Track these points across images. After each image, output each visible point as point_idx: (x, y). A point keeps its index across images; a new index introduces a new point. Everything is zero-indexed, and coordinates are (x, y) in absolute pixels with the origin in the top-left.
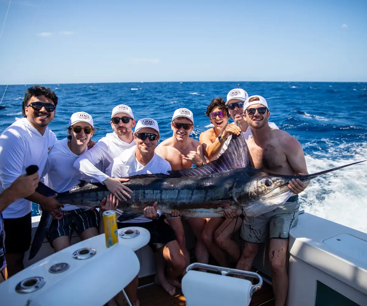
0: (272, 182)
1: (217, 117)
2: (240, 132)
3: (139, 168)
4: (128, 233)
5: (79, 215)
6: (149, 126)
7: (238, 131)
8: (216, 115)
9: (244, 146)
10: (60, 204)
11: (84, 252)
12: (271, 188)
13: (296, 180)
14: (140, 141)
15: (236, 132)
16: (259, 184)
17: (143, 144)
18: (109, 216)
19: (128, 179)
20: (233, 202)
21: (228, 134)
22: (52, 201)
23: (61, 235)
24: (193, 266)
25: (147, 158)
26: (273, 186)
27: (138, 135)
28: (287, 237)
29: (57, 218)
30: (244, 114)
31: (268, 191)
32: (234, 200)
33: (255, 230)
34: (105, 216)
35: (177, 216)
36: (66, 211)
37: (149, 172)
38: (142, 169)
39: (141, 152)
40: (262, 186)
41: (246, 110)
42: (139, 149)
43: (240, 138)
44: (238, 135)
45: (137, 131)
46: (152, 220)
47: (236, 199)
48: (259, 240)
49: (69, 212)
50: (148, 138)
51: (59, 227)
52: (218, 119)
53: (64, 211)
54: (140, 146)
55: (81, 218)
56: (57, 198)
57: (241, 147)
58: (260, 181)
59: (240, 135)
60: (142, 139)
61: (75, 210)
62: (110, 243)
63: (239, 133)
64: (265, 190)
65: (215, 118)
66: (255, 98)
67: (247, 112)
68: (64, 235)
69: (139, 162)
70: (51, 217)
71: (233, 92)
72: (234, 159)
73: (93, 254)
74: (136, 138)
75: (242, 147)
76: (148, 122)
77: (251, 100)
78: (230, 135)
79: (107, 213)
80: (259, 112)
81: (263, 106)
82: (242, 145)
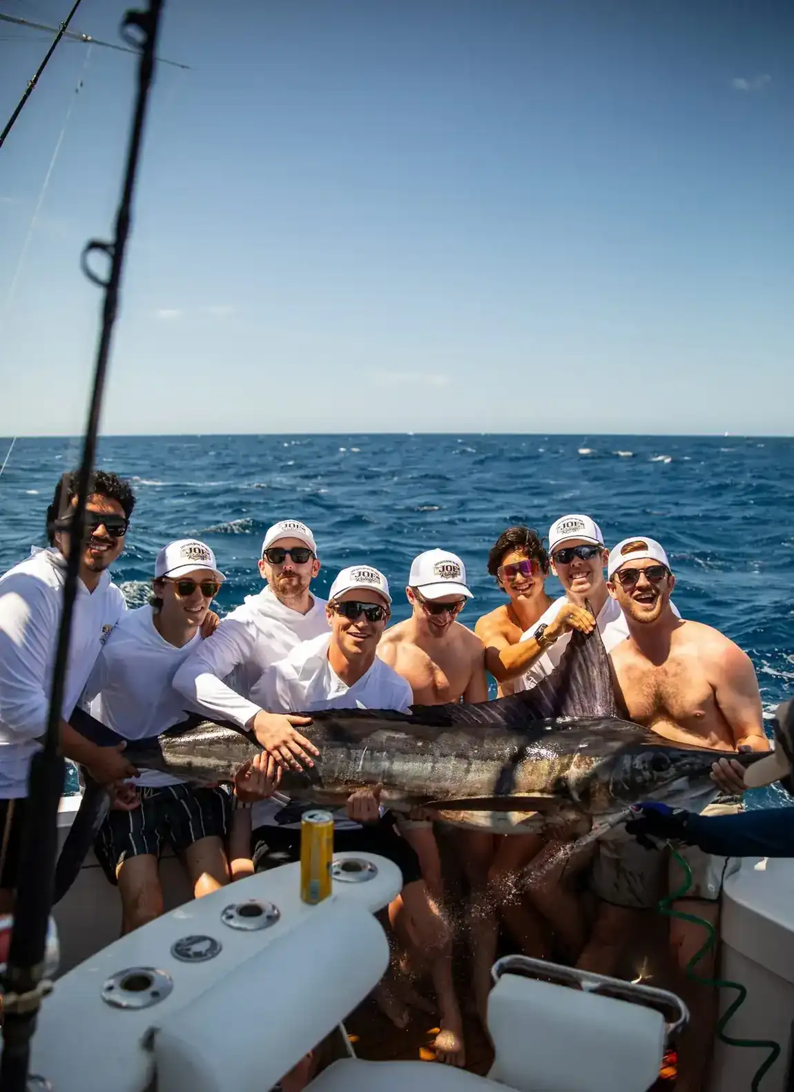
0: (669, 761)
1: (519, 577)
2: (594, 626)
3: (337, 691)
4: (349, 867)
5: (182, 801)
6: (366, 584)
7: (587, 623)
9: (601, 664)
10: (132, 769)
11: (250, 911)
12: (668, 776)
13: (729, 762)
14: (345, 620)
15: (583, 626)
16: (638, 763)
17: (353, 629)
18: (320, 826)
19: (308, 719)
20: (569, 802)
21: (563, 630)
22: (113, 757)
23: (137, 852)
24: (510, 962)
25: (355, 668)
26: (672, 771)
27: (338, 606)
28: (714, 897)
30: (609, 582)
31: (660, 783)
32: (571, 798)
33: (630, 873)
34: (309, 824)
35: (422, 820)
36: (147, 788)
37: (360, 705)
39: (344, 651)
40: (644, 768)
41: (615, 572)
42: (340, 642)
43: (592, 641)
44: (587, 632)
45: (335, 597)
46: (360, 826)
47: (575, 796)
48: (639, 900)
49: (156, 790)
50: (363, 616)
51: (132, 831)
52: (521, 582)
53: (143, 788)
54: (343, 633)
55: (185, 808)
56: (124, 752)
57: (593, 664)
58: (639, 757)
59: (592, 633)
60: (348, 616)
61: (173, 787)
62: (314, 892)
63: (591, 629)
64: (651, 780)
65: (514, 579)
66: (636, 545)
67: (617, 578)
68: (145, 853)
69: (335, 675)
70: (107, 799)
71: (566, 523)
72: (576, 693)
73: (273, 919)
74: (333, 614)
75: (597, 665)
76: (364, 575)
77: (626, 549)
78: (567, 631)
79: (311, 817)
80: (648, 578)
81: (656, 564)
82: (595, 660)
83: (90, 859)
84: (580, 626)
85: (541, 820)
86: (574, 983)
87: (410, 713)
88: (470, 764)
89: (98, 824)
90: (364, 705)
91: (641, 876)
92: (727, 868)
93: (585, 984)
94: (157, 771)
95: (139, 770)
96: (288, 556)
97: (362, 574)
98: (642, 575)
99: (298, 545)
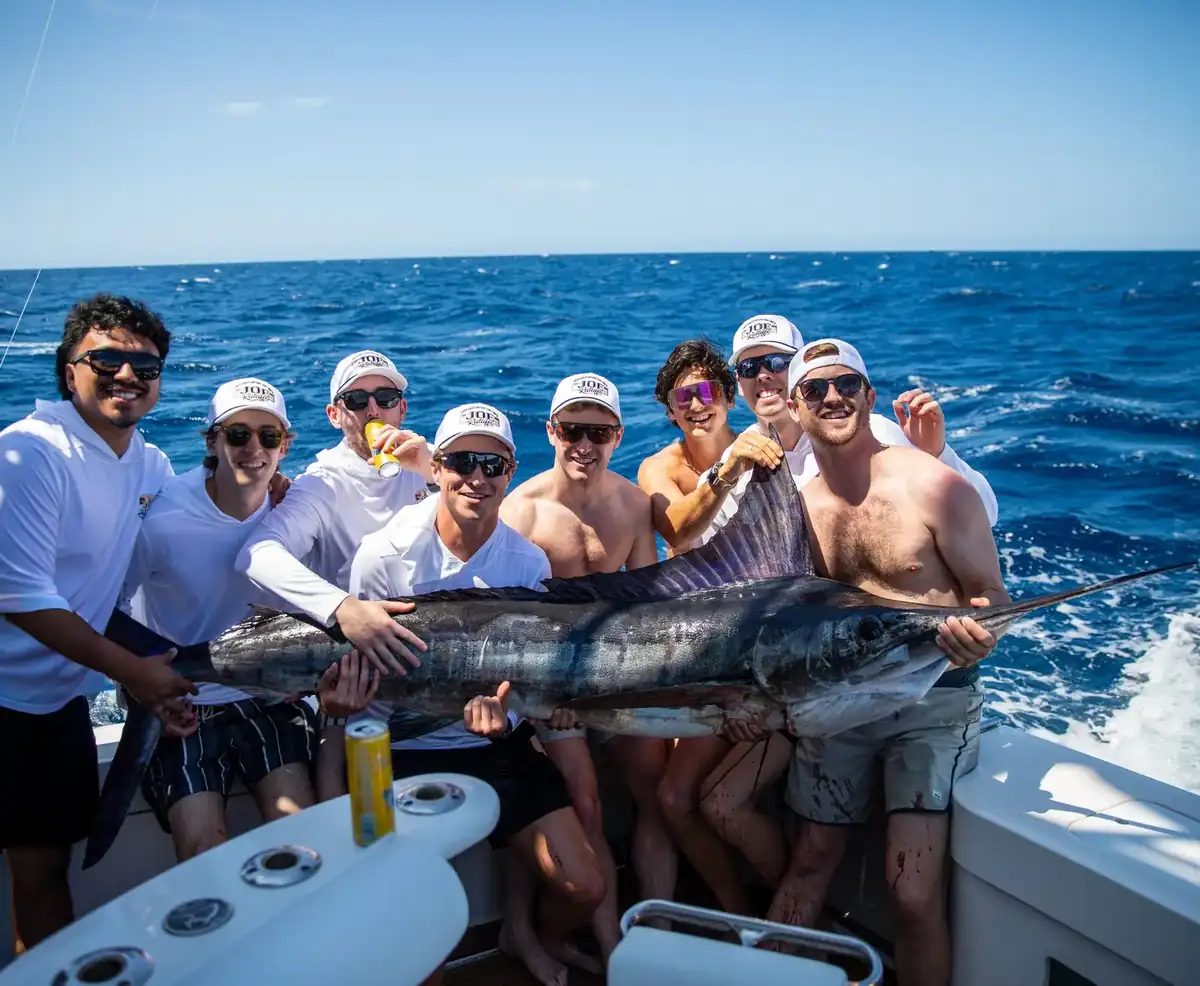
0: (882, 626)
1: (695, 404)
2: (781, 458)
3: (449, 568)
4: (426, 794)
5: (252, 721)
6: (481, 428)
7: (772, 455)
8: (688, 394)
9: (791, 506)
10: (185, 683)
11: (281, 861)
12: (881, 645)
13: (960, 621)
14: (455, 477)
15: (767, 460)
16: (841, 631)
17: (465, 488)
19: (412, 605)
20: (754, 689)
21: (742, 467)
23: (193, 788)
24: (644, 911)
25: (473, 535)
26: (886, 637)
27: (445, 458)
28: (942, 805)
29: (178, 730)
30: (790, 401)
32: (757, 683)
33: (834, 782)
36: (206, 707)
37: (479, 583)
38: (456, 570)
39: (456, 516)
40: (850, 638)
41: (797, 385)
42: (450, 505)
43: (779, 478)
44: (773, 467)
45: (442, 447)
46: (488, 742)
47: (763, 680)
48: (848, 814)
49: (217, 708)
50: (478, 470)
51: (186, 763)
52: (698, 410)
53: (200, 706)
54: (454, 494)
55: (257, 732)
56: (174, 663)
57: (782, 508)
59: (779, 467)
60: (459, 471)
61: (236, 702)
62: (369, 830)
63: (778, 462)
66: (822, 349)
67: (799, 394)
68: (204, 789)
69: (447, 549)
70: (156, 724)
71: (753, 325)
72: (760, 547)
73: (309, 870)
74: (440, 469)
75: (786, 509)
76: (478, 416)
77: (810, 355)
78: (747, 468)
79: (359, 730)
80: (840, 392)
81: (850, 372)
82: (784, 503)
83: (138, 802)
84: (763, 460)
85: (718, 716)
86: (731, 936)
87: (545, 589)
88: (624, 650)
89: (145, 759)
90: (486, 583)
91: (848, 783)
92: (957, 768)
93: (747, 935)
94: (217, 685)
95: (196, 684)
96: (372, 400)
97: (475, 414)
98: (831, 387)
99: (382, 384)
